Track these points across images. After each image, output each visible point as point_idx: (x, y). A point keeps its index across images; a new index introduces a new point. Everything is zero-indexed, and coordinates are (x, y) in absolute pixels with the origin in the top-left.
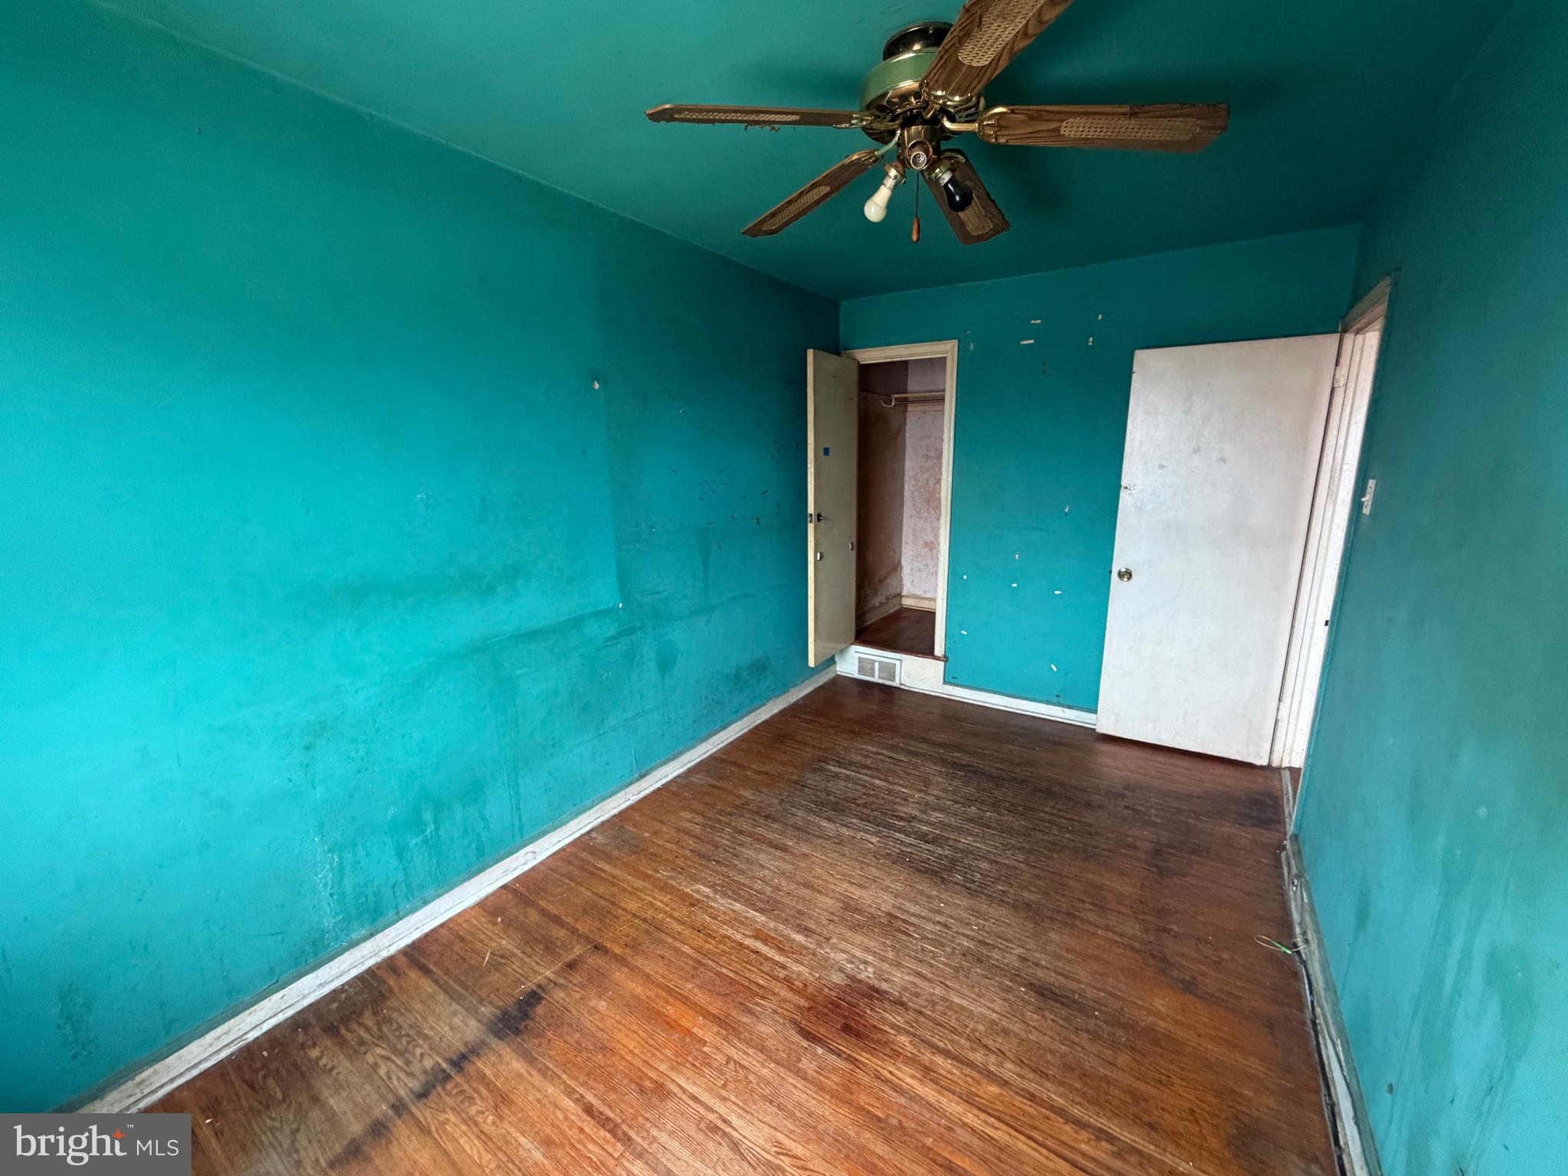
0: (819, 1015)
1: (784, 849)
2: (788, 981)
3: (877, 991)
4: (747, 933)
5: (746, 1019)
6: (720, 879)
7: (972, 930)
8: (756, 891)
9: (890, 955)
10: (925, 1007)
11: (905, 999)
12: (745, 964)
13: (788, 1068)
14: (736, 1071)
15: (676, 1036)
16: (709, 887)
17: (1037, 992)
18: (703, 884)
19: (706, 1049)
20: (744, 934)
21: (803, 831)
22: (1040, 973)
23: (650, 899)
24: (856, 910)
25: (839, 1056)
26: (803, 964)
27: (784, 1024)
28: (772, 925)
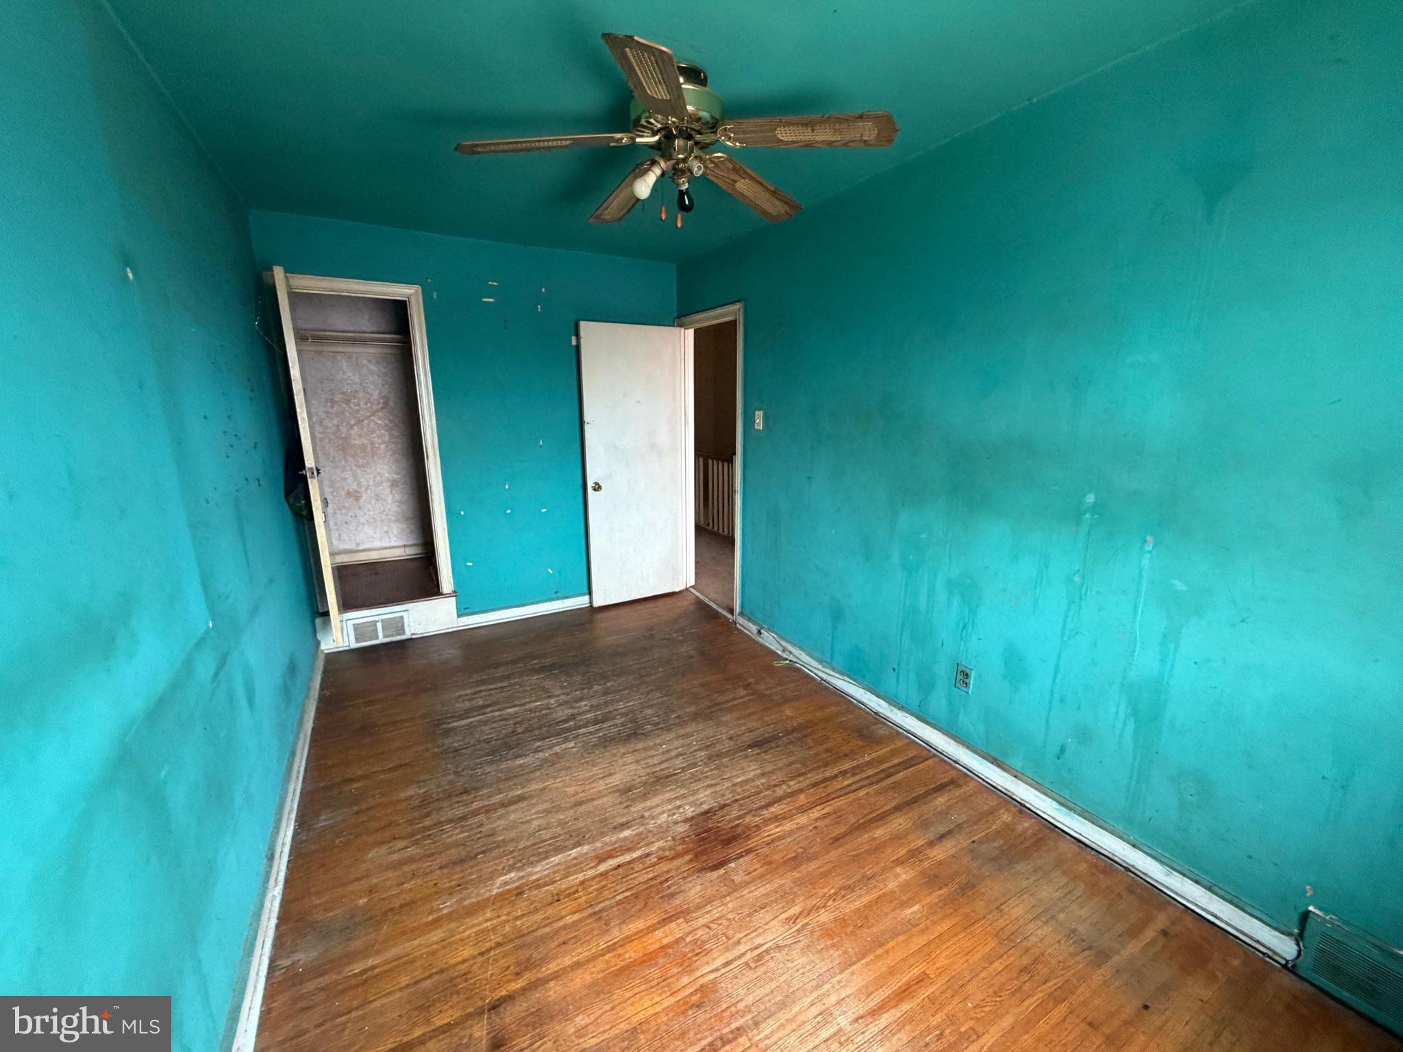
0: (704, 852)
1: (520, 799)
2: (661, 859)
3: (707, 812)
4: (592, 865)
5: (677, 901)
6: (508, 860)
7: (695, 745)
8: (550, 839)
9: (683, 791)
10: (734, 796)
11: (722, 803)
12: (624, 880)
13: (735, 891)
14: (720, 924)
15: (661, 961)
16: (509, 871)
17: (756, 746)
18: (501, 875)
19: (688, 940)
20: (592, 868)
21: (512, 776)
22: (744, 738)
23: (474, 930)
24: (629, 789)
25: (742, 856)
26: (653, 842)
27: (698, 877)
28: (599, 844)
